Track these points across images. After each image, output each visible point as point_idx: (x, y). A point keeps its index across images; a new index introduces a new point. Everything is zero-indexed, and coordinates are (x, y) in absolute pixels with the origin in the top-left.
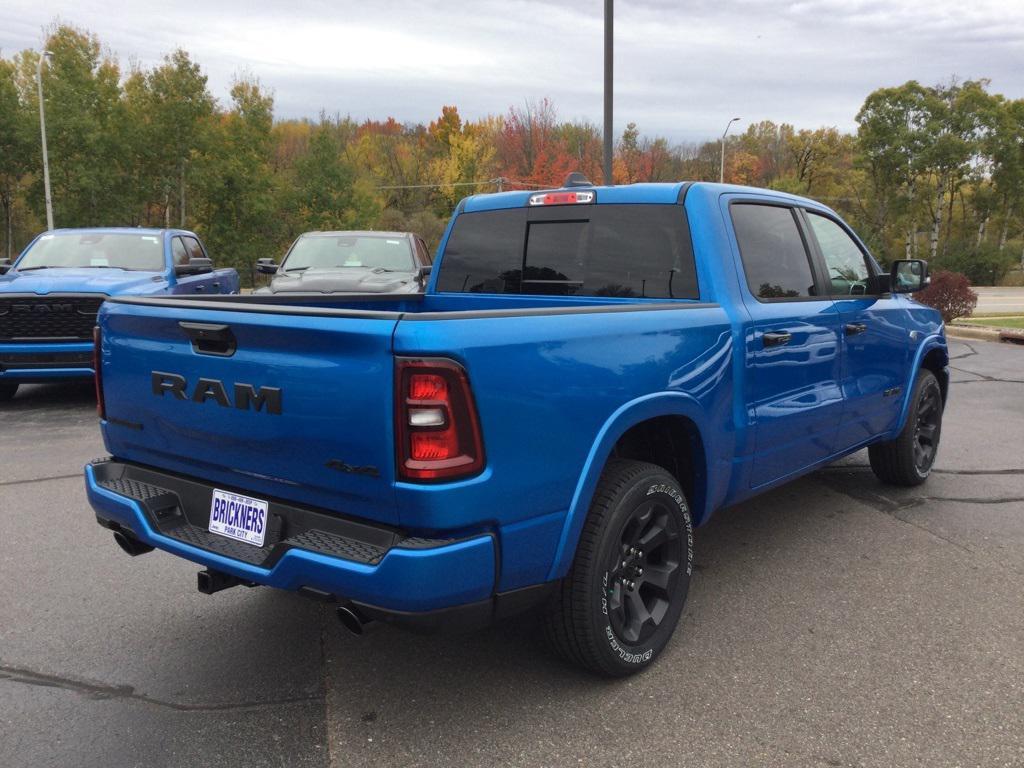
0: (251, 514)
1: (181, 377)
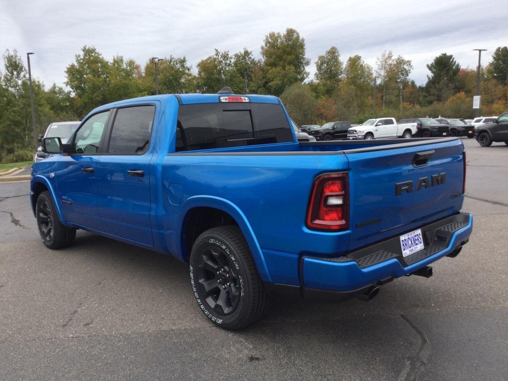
0: (416, 238)
1: (411, 181)
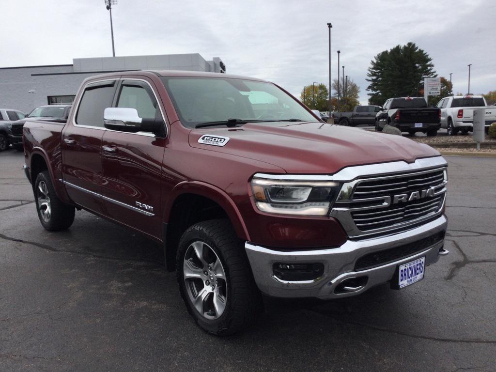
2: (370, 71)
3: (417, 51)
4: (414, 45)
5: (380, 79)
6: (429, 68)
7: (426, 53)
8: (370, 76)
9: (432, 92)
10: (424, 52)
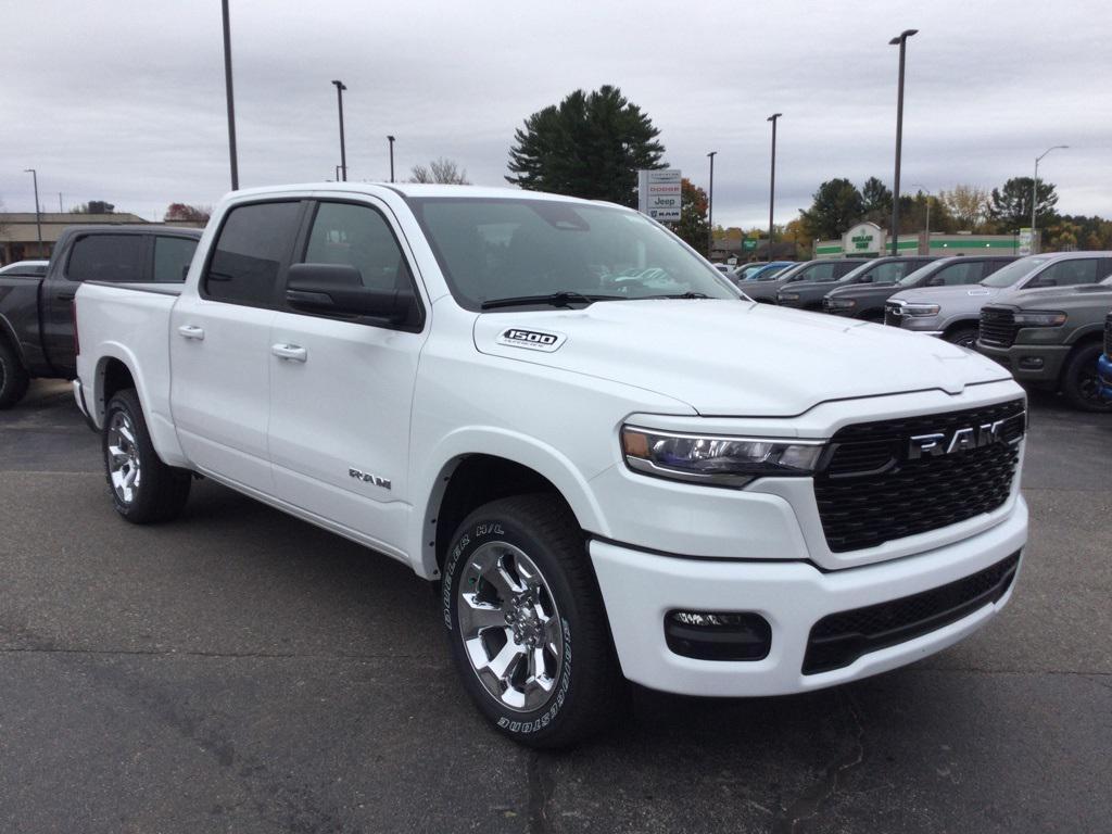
2: (515, 156)
3: (625, 108)
4: (618, 92)
5: (539, 178)
6: (652, 154)
7: (644, 116)
8: (514, 169)
9: (659, 211)
10: (641, 113)
